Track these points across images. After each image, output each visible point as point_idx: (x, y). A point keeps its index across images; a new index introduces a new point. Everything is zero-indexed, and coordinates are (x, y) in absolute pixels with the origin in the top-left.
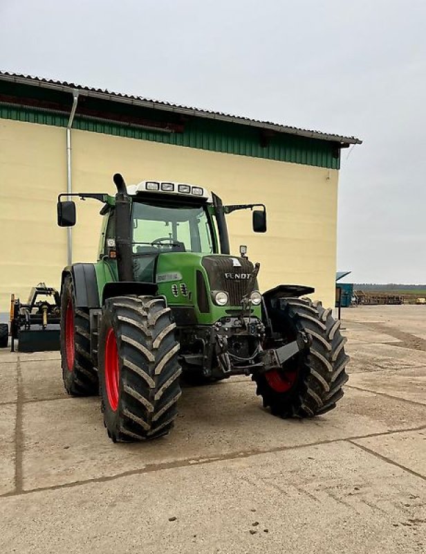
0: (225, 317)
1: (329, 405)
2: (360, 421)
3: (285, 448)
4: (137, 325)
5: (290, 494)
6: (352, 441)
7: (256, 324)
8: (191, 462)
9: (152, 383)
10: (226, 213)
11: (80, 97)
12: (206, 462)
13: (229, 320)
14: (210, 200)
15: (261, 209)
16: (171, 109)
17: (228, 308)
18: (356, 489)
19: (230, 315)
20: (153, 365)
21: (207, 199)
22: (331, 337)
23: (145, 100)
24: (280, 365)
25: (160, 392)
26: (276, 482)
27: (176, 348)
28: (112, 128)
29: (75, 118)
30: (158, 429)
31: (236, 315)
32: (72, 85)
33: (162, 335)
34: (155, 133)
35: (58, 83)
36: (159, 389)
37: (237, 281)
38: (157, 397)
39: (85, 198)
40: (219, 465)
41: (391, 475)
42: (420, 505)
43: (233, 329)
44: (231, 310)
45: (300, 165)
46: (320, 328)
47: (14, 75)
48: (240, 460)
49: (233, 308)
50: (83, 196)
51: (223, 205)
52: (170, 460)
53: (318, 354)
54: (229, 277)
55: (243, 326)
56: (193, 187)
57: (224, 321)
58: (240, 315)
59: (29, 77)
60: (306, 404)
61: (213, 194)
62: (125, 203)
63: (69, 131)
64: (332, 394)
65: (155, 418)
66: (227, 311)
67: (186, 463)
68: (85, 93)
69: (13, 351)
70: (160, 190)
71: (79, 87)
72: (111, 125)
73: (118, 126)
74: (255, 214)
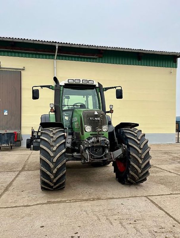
0: (89, 137)
1: (142, 179)
2: (159, 187)
3: (114, 198)
4: (47, 141)
5: (102, 220)
6: (148, 197)
7: (105, 140)
8: (67, 202)
9: (52, 166)
10: (105, 91)
11: (59, 47)
12: (74, 202)
13: (91, 138)
14: (97, 86)
15: (120, 88)
16: (96, 48)
17: (91, 133)
18: (135, 221)
19: (92, 136)
20: (53, 158)
21: (96, 85)
22: (142, 147)
23: (85, 45)
24: (114, 159)
25: (56, 170)
26: (98, 214)
27: (64, 151)
28: (75, 58)
29: (57, 55)
30: (57, 185)
31: (95, 136)
32: (56, 42)
33: (58, 145)
34: (90, 58)
35: (50, 42)
36: (55, 168)
37: (96, 121)
38: (54, 172)
39: (43, 88)
40: (78, 204)
41: (158, 216)
42: (162, 233)
43: (93, 142)
44: (93, 134)
45: (157, 67)
46: (137, 142)
47: (33, 40)
48: (89, 202)
49: (93, 133)
50: (42, 87)
51: (103, 87)
52: (59, 200)
53: (134, 155)
54: (92, 119)
55: (98, 141)
56: (89, 81)
57: (89, 139)
58: (97, 136)
59: (39, 41)
60: (130, 178)
61: (98, 83)
62: (58, 89)
63: (55, 61)
64: (142, 174)
65: (55, 181)
66: (91, 135)
67: (65, 202)
68: (61, 45)
69: (31, 150)
70: (74, 83)
71: (58, 43)
72: (72, 57)
73: (75, 57)
74: (117, 91)
